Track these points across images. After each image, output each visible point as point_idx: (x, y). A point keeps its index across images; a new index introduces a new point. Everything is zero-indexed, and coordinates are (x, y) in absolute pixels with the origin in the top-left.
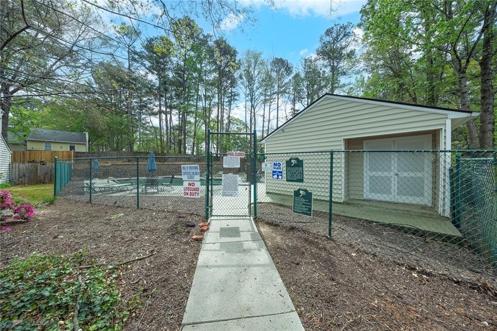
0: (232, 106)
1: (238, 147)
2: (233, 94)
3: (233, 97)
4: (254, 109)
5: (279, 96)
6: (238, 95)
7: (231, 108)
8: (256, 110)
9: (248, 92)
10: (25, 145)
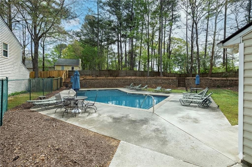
0: (173, 27)
1: (179, 63)
2: (174, 16)
3: (174, 19)
4: (196, 24)
5: (228, 6)
6: (179, 17)
7: (172, 28)
8: (199, 25)
9: (189, 10)
10: (54, 68)
